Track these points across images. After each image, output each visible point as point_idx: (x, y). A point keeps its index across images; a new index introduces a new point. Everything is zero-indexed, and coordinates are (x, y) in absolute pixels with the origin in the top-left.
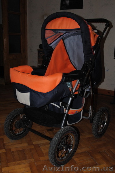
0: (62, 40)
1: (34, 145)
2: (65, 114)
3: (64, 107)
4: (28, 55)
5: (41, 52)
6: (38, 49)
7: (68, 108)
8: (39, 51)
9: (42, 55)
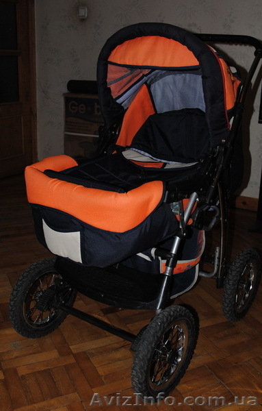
0: (145, 86)
1: (75, 356)
2: (163, 276)
3: (160, 258)
4: (37, 107)
5: (73, 102)
6: (64, 94)
7: (172, 263)
8: (67, 100)
9: (74, 110)
